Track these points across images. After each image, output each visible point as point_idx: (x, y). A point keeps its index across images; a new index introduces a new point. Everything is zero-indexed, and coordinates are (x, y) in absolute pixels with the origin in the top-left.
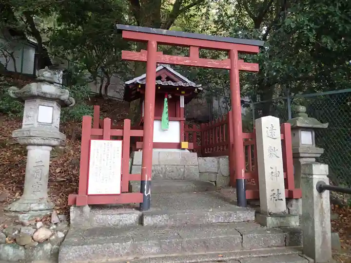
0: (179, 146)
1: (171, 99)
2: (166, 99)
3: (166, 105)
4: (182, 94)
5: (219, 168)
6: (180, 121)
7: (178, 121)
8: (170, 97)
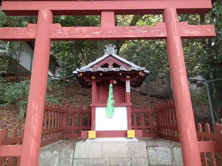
0: (125, 134)
1: (116, 84)
2: (111, 85)
3: (111, 91)
4: (128, 79)
5: (173, 159)
6: (127, 106)
7: (125, 106)
8: (115, 82)
